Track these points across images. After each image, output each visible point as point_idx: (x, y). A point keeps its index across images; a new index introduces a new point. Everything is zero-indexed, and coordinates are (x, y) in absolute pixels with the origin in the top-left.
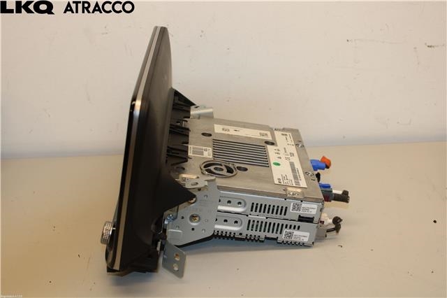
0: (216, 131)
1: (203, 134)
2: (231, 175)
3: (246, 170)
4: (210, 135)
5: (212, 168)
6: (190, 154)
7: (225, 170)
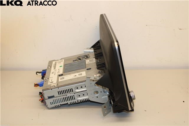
0: (85, 72)
1: (90, 69)
2: (79, 58)
3: (74, 61)
4: (87, 69)
5: (86, 57)
6: (94, 59)
7: (81, 58)
